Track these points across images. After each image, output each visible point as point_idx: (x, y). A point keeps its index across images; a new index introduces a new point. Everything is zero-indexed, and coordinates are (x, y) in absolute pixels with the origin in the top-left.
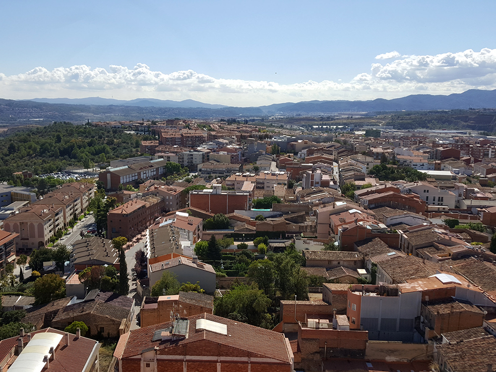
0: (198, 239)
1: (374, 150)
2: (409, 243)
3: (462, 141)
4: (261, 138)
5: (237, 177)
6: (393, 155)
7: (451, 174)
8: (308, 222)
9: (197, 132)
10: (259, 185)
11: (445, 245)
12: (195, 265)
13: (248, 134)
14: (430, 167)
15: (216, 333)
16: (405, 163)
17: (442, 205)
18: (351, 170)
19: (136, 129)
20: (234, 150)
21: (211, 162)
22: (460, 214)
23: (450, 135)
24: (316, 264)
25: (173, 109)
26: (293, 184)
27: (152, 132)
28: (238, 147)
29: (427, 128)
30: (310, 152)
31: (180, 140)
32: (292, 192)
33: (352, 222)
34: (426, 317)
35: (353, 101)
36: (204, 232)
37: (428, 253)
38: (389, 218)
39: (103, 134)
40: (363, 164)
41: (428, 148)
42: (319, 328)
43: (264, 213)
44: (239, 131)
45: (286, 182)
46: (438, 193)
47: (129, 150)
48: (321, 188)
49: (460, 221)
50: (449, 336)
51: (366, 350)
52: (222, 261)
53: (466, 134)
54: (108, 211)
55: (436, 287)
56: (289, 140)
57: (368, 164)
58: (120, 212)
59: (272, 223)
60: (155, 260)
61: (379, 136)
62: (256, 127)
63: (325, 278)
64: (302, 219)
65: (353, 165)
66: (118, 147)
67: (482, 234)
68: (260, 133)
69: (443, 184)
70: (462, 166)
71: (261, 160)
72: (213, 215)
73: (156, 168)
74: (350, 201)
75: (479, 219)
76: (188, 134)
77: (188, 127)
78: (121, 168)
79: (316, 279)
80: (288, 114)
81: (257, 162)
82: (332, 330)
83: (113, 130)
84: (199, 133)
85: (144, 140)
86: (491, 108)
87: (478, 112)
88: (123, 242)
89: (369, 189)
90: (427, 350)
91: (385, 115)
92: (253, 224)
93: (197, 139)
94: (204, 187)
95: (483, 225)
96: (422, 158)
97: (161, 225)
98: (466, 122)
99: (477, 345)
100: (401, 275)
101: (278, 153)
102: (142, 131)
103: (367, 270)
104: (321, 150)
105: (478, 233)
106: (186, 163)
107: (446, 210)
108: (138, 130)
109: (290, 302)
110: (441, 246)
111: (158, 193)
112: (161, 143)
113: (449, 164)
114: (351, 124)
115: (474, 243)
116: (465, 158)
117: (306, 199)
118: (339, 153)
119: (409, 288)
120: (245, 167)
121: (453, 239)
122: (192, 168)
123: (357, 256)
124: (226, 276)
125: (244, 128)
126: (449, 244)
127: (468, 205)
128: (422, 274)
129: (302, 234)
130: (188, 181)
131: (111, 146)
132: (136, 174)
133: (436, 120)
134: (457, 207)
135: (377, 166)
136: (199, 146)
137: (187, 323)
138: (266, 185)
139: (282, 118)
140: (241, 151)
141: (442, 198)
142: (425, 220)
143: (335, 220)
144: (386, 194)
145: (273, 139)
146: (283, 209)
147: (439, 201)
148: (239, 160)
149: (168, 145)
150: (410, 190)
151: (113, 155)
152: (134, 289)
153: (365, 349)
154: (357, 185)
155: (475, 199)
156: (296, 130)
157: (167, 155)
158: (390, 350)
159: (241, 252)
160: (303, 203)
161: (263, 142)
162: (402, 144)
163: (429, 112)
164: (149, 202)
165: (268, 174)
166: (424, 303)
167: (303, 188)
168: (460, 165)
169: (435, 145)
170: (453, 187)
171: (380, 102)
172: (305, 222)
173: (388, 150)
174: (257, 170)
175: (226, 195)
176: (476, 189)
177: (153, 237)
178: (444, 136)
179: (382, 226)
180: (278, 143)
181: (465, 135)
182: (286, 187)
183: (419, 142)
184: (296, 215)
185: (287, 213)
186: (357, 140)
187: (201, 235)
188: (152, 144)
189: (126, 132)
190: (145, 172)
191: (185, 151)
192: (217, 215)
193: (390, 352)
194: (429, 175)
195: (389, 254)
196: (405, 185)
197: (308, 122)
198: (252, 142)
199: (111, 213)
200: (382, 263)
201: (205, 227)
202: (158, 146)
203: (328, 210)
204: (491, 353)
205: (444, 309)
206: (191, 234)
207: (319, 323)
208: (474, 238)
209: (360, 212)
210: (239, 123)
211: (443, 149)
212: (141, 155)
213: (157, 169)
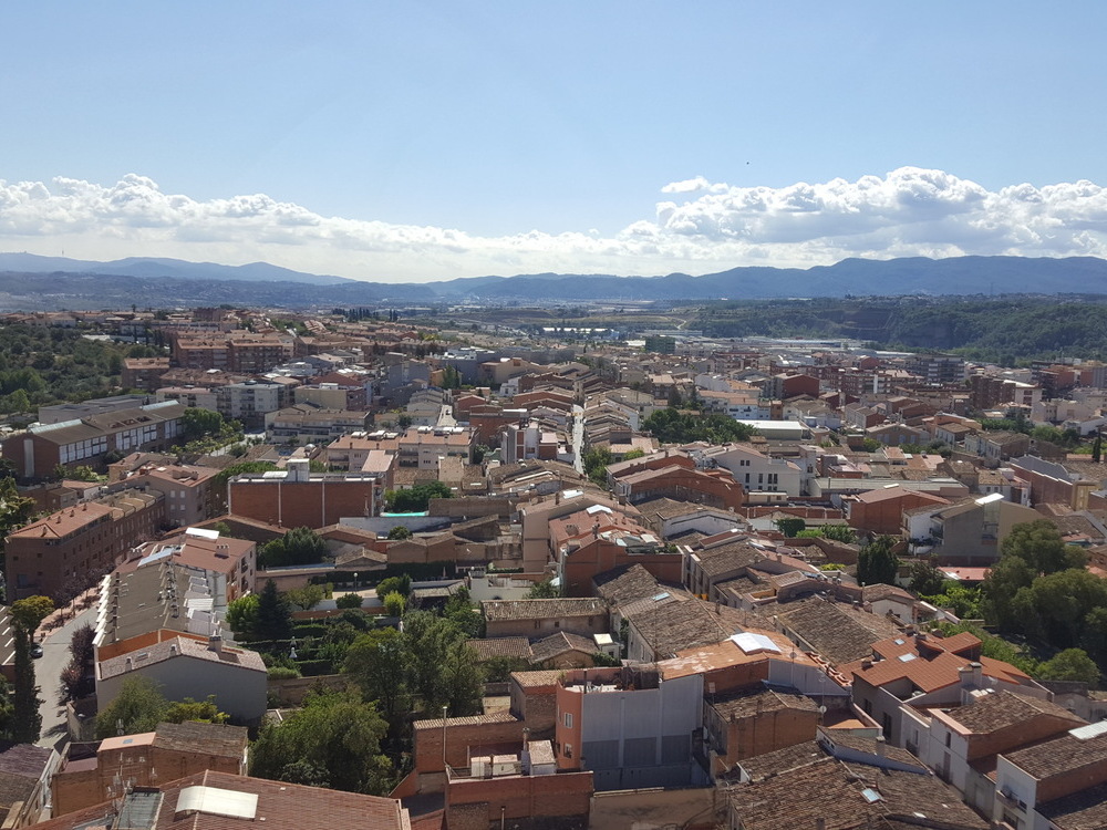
0: (244, 590)
1: (657, 380)
2: (702, 573)
3: (829, 360)
4: (421, 352)
5: (354, 441)
6: (691, 390)
7: (800, 428)
8: (506, 537)
9: (268, 338)
10: (407, 459)
11: (770, 573)
12: (214, 657)
13: (393, 344)
14: (762, 413)
15: (226, 817)
16: (715, 406)
17: (775, 490)
18: (607, 421)
19: (115, 330)
20: (356, 379)
21: (298, 406)
22: (808, 507)
23: (809, 349)
24: (509, 630)
25: (220, 284)
26: (481, 454)
27: (155, 336)
28: (365, 372)
29: (768, 334)
30: (527, 384)
31: (225, 357)
32: (480, 473)
33: (589, 533)
34: (713, 729)
35: (626, 276)
36: (260, 574)
37: (735, 592)
38: (669, 522)
39: (25, 342)
40: (630, 407)
41: (760, 375)
42: (492, 776)
43: (410, 521)
44: (373, 337)
45: (467, 450)
46: (767, 465)
47: (93, 379)
48: (538, 462)
49: (807, 521)
50: (750, 767)
51: (591, 815)
52: (294, 641)
53: (839, 347)
54: (7, 534)
55: (731, 661)
56: (482, 358)
57: (642, 409)
58: (37, 534)
59: (424, 543)
60: (114, 648)
61: (673, 351)
62: (414, 329)
63: (526, 660)
64: (492, 529)
65: (610, 411)
66: (64, 373)
67: (846, 546)
68: (418, 342)
69: (780, 447)
70: (822, 412)
71: (417, 401)
72: (284, 531)
73: (158, 424)
74: (594, 488)
75: (844, 517)
76: (244, 341)
77: (248, 325)
78: (62, 425)
79: (506, 664)
80: (492, 302)
81: (409, 406)
82: (519, 776)
83: (53, 332)
84: (273, 340)
85: (132, 357)
86: (886, 295)
87: (861, 303)
88: (41, 608)
89: (635, 462)
90: (714, 800)
91: (687, 308)
92: (380, 548)
93: (268, 354)
94: (272, 466)
95: (849, 529)
96: (747, 396)
97: (142, 562)
98: (840, 322)
99: (801, 779)
100: (671, 640)
101: (457, 385)
102: (129, 334)
103: (614, 636)
104: (550, 379)
105: (837, 544)
106: (236, 411)
107: (784, 500)
108: (119, 333)
109: (436, 723)
110: (762, 576)
111: (148, 484)
112: (175, 364)
113: (798, 407)
114: (621, 324)
115: (828, 566)
116: (828, 395)
117: (505, 486)
118: (585, 386)
119: (680, 667)
120: (379, 418)
121: (786, 560)
122: (253, 422)
123: (594, 606)
124: (299, 675)
125: (386, 331)
126: (776, 569)
127: (823, 490)
128: (710, 636)
129: (491, 566)
130: (237, 453)
131: (46, 373)
132: (104, 439)
133: (782, 318)
134: (805, 494)
135: (659, 414)
136: (270, 371)
137: (158, 799)
138: (422, 457)
139: (477, 310)
140: (370, 382)
141: (776, 475)
142: (739, 521)
143: (558, 529)
144: (667, 471)
145: (446, 354)
146: (454, 511)
147: (769, 482)
148: (369, 402)
149: (194, 367)
150: (714, 461)
151: (50, 393)
152: (60, 726)
153: (588, 813)
154: (614, 454)
155: (838, 477)
156: (506, 336)
157: (188, 391)
158: (639, 809)
159: (340, 615)
160: (497, 496)
161: (424, 362)
162: (713, 367)
163: (772, 303)
164: (122, 506)
165: (426, 432)
166: (709, 698)
167: (502, 462)
168: (819, 409)
169: (776, 368)
170: (797, 454)
171: (678, 280)
172: (499, 538)
173: (685, 380)
174: (405, 423)
175: (321, 483)
176: (841, 457)
177: (116, 592)
178: (793, 351)
179: (649, 538)
180: (456, 365)
181: (837, 349)
182: (467, 460)
183: (743, 364)
184: (479, 522)
185: (460, 520)
186: (627, 359)
187: (250, 580)
188: (153, 366)
189: (87, 336)
190: (126, 434)
191: (236, 382)
192: (296, 530)
193: (639, 813)
194: (757, 430)
195: (658, 598)
196: (705, 451)
197: (532, 320)
198: (397, 361)
199: (13, 539)
200: (637, 618)
201: (262, 563)
202: (167, 370)
203: (546, 508)
204: (827, 794)
205: (744, 709)
206: (222, 580)
207: (491, 764)
208: (832, 556)
209: (609, 510)
210: (378, 319)
211: (787, 377)
212: (122, 393)
213: (161, 426)
